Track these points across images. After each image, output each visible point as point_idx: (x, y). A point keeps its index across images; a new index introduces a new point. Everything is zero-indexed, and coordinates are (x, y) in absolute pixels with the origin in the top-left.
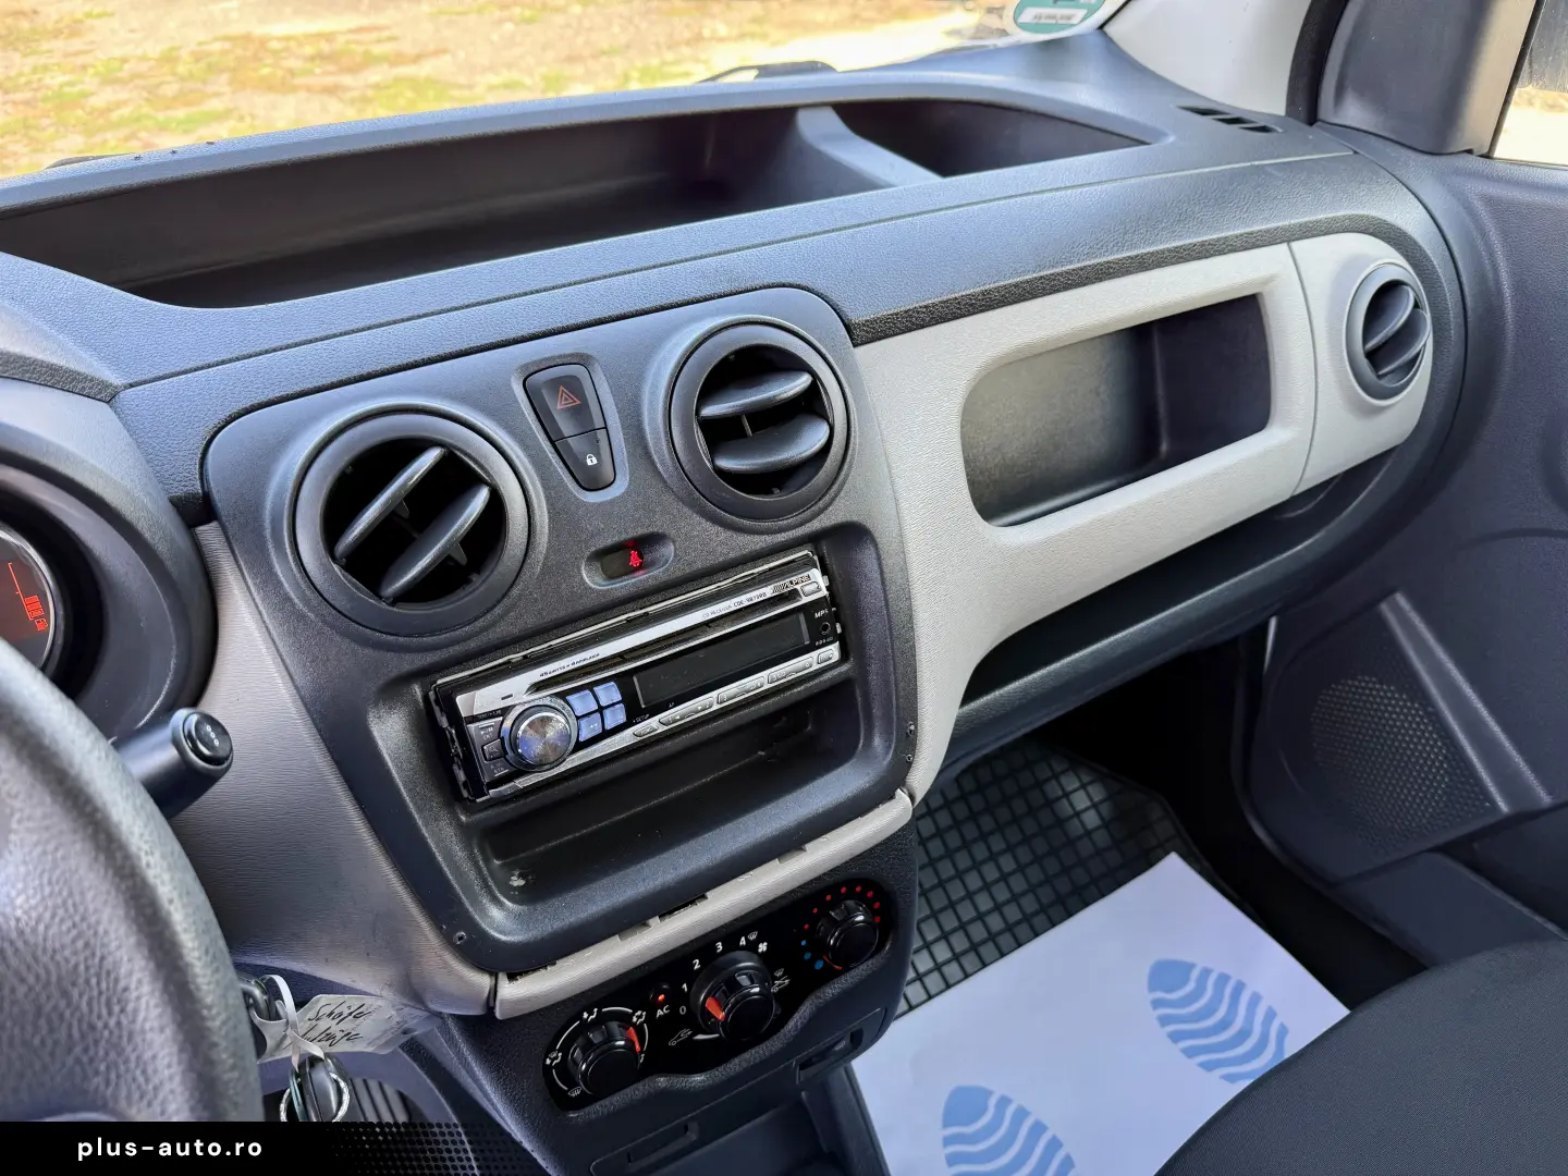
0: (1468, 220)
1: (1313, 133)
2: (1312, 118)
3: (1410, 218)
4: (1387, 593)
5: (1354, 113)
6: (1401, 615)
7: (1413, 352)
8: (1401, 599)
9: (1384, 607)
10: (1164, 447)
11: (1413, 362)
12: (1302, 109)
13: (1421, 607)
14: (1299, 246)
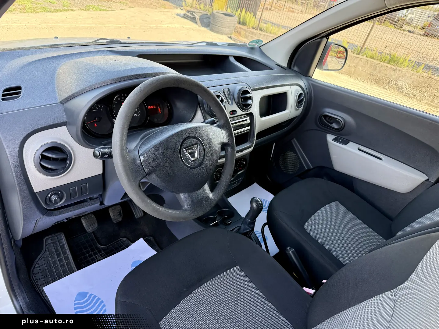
0: (309, 86)
1: (290, 70)
2: (290, 68)
3: (302, 84)
4: (292, 139)
5: (296, 69)
6: (295, 142)
7: (301, 103)
8: (295, 140)
9: (292, 141)
10: (271, 112)
11: (302, 104)
12: (289, 67)
13: (297, 141)
14: (291, 86)
